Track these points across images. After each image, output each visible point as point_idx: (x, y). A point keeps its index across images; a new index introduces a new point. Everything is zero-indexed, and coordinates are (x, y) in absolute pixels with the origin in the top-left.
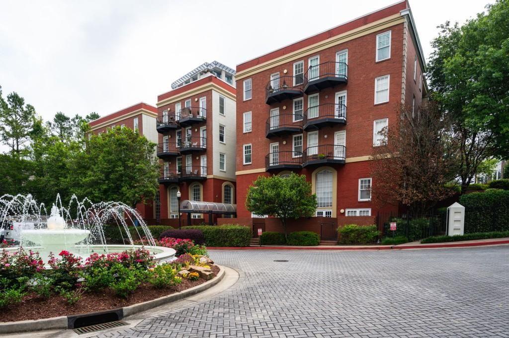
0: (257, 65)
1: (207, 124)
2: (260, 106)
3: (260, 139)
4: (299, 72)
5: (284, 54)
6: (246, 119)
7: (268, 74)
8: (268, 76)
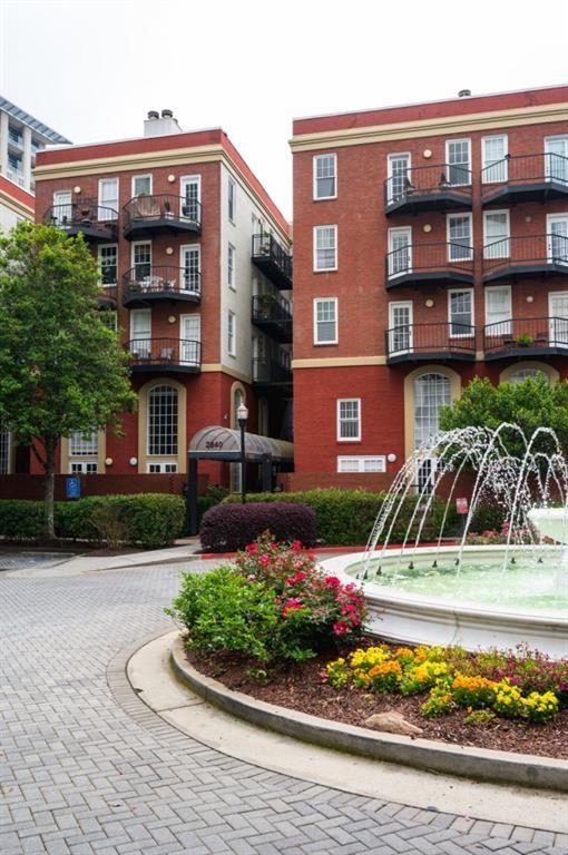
0: (350, 127)
1: (204, 239)
2: (360, 216)
3: (361, 288)
4: (458, 160)
5: (420, 118)
6: (318, 242)
7: (381, 153)
8: (383, 155)
